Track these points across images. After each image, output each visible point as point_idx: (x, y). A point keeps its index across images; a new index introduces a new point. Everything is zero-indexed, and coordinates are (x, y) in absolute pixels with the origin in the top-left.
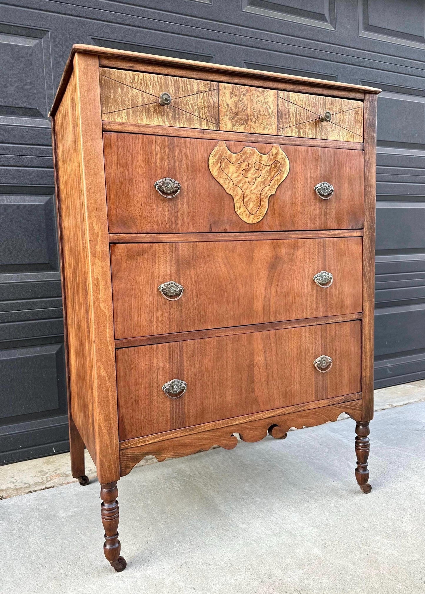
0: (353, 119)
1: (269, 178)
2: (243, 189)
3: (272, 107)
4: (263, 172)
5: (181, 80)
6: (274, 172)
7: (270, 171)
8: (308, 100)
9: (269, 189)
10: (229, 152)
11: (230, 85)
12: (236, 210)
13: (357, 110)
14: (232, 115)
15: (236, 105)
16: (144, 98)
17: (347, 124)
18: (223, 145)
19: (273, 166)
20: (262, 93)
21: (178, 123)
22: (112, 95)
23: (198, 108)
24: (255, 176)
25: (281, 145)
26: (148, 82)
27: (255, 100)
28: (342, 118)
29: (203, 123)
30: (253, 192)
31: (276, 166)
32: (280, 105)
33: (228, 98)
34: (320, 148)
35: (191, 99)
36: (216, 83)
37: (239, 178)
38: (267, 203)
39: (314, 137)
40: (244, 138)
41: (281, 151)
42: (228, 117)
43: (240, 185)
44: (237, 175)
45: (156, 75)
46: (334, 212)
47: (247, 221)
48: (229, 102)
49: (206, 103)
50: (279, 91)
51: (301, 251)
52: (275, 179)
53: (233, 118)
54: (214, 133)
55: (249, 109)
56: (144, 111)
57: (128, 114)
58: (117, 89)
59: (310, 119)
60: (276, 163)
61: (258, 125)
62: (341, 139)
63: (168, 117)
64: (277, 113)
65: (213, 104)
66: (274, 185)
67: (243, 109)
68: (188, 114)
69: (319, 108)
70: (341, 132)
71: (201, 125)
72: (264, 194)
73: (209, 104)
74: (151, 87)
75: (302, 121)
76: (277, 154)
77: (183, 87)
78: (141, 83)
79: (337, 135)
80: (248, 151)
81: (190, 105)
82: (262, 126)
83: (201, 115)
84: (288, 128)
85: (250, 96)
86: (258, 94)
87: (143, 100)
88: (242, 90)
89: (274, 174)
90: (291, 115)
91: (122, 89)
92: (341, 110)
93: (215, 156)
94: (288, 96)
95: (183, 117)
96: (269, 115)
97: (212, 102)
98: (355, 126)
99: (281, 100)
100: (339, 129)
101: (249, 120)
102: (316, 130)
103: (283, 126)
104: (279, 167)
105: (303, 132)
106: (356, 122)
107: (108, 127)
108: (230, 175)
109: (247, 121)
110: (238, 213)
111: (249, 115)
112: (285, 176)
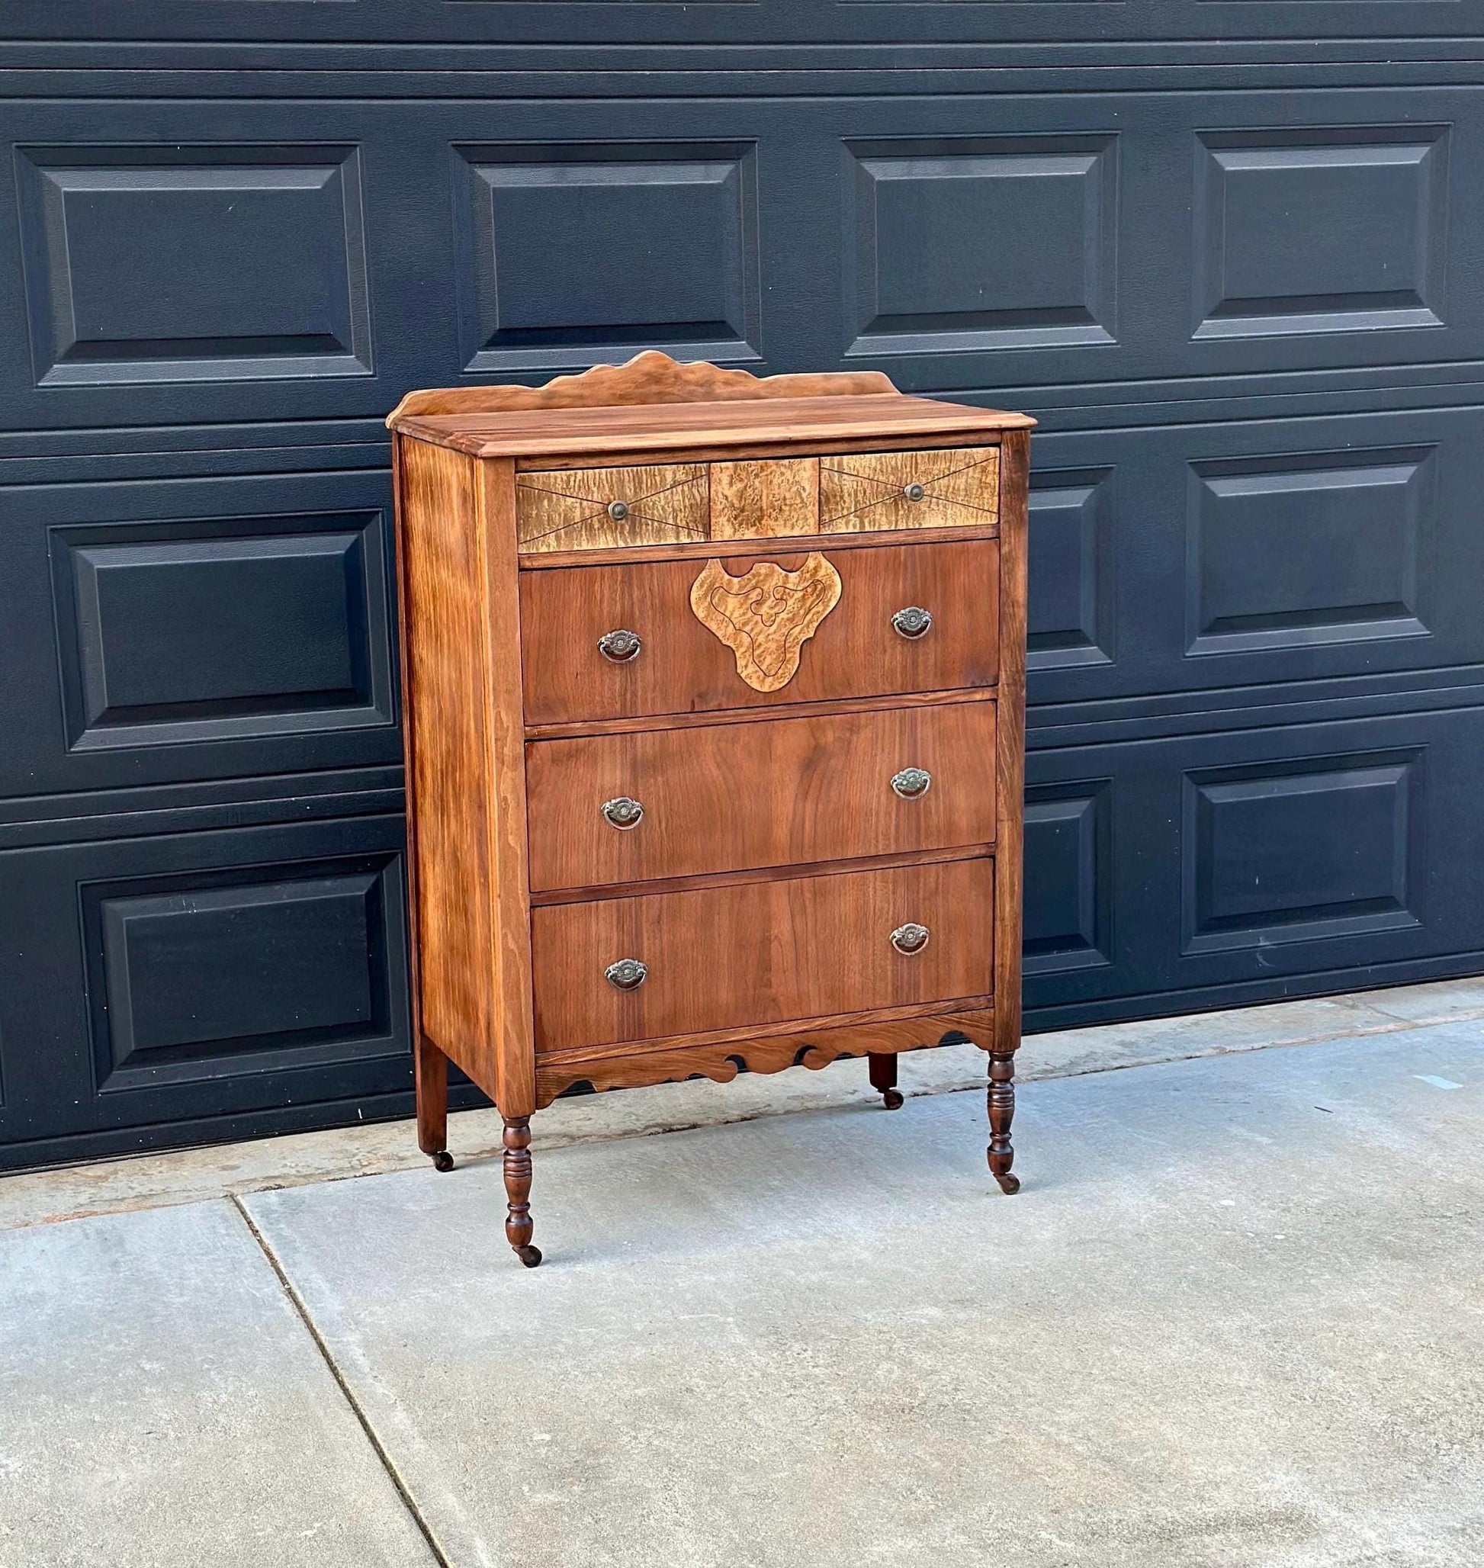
0: (976, 482)
1: (802, 612)
2: (752, 635)
3: (807, 488)
4: (790, 602)
5: (646, 470)
6: (811, 600)
7: (804, 599)
8: (881, 463)
9: (801, 629)
10: (727, 577)
11: (731, 464)
12: (739, 671)
13: (984, 464)
14: (734, 512)
15: (741, 495)
16: (584, 509)
17: (962, 493)
18: (713, 568)
19: (809, 590)
20: (790, 467)
21: (638, 540)
22: (534, 513)
23: (674, 510)
24: (776, 610)
25: (826, 553)
26: (590, 482)
27: (775, 482)
28: (952, 485)
29: (682, 534)
30: (770, 637)
31: (814, 590)
32: (823, 483)
33: (726, 487)
34: (902, 547)
35: (662, 498)
36: (705, 465)
37: (743, 617)
38: (797, 655)
39: (893, 528)
40: (755, 549)
41: (825, 562)
42: (726, 518)
43: (747, 628)
44: (741, 611)
45: (604, 470)
46: (931, 662)
47: (758, 689)
48: (727, 492)
50: (823, 458)
51: (864, 734)
52: (813, 612)
53: (735, 519)
54: (700, 548)
55: (764, 497)
56: (584, 530)
57: (558, 538)
58: (542, 501)
59: (884, 497)
60: (815, 584)
61: (782, 523)
62: (950, 523)
64: (817, 496)
65: (699, 500)
66: (810, 622)
67: (753, 500)
68: (656, 524)
69: (902, 474)
70: (949, 511)
72: (791, 639)
73: (693, 501)
74: (595, 489)
75: (868, 503)
76: (816, 570)
77: (649, 481)
78: (579, 487)
79: (940, 517)
80: (763, 571)
81: (660, 508)
82: (789, 524)
83: (678, 521)
84: (840, 520)
85: (767, 475)
86: (783, 470)
87: (582, 513)
88: (753, 468)
89: (812, 604)
90: (846, 495)
91: (550, 500)
92: (949, 469)
93: (702, 585)
94: (840, 464)
95: (647, 530)
96: (802, 501)
97: (697, 497)
98: (982, 495)
99: (825, 473)
100: (945, 507)
101: (766, 517)
102: (897, 515)
103: (830, 517)
104: (820, 591)
105: (870, 523)
106: (981, 488)
107: (527, 564)
108: (728, 614)
109: (760, 519)
110: (742, 675)
111: (765, 508)
112: (833, 604)
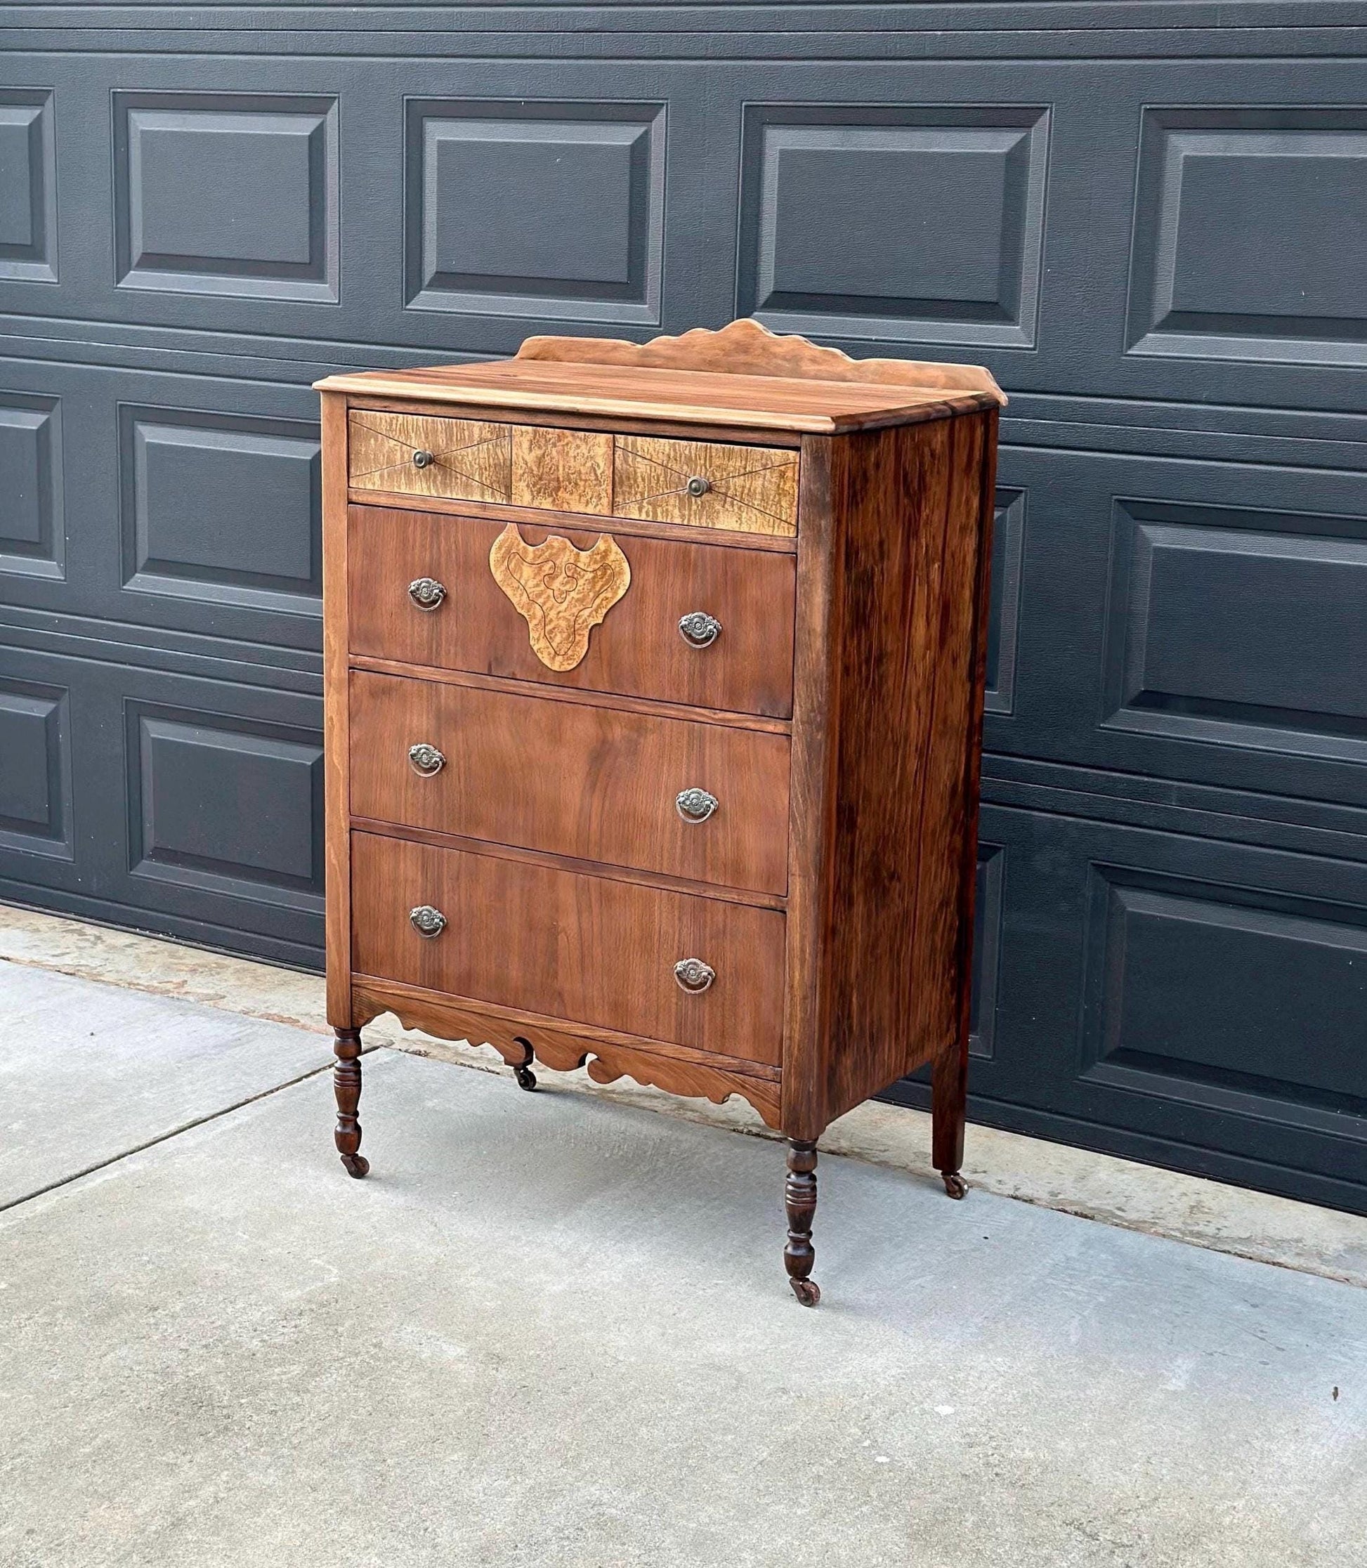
0: (774, 488)
1: (591, 595)
2: (544, 608)
3: (602, 465)
4: (581, 582)
5: (456, 423)
6: (601, 583)
7: (593, 581)
8: (675, 450)
9: (591, 613)
10: (523, 544)
11: (530, 428)
12: (532, 643)
13: (782, 468)
14: (534, 479)
15: (540, 460)
16: (403, 453)
17: (758, 497)
18: (511, 532)
19: (599, 573)
20: (585, 440)
21: (449, 492)
22: (363, 449)
23: (481, 468)
24: (567, 587)
25: (616, 537)
26: (410, 427)
27: (571, 454)
28: (748, 486)
29: (486, 492)
30: (561, 615)
31: (604, 574)
32: (618, 462)
33: (526, 451)
34: (694, 545)
35: (470, 453)
36: (508, 426)
37: (537, 589)
38: (586, 639)
39: (685, 523)
40: (551, 521)
41: (615, 548)
42: (526, 483)
43: (540, 601)
44: (535, 582)
45: (421, 417)
46: (720, 677)
47: (549, 666)
48: (527, 458)
49: (491, 460)
50: (617, 436)
51: (651, 738)
52: (602, 596)
53: (534, 486)
54: (501, 510)
55: (561, 468)
56: (403, 473)
57: (382, 478)
58: (370, 440)
60: (605, 568)
61: (577, 497)
62: (745, 528)
63: (434, 482)
64: (611, 475)
65: (502, 460)
66: (599, 607)
67: (551, 469)
68: (464, 478)
69: (696, 465)
70: (744, 515)
71: (483, 495)
72: (580, 621)
73: (497, 461)
74: (413, 435)
75: (662, 491)
76: (606, 554)
77: (459, 434)
78: (400, 430)
79: (735, 519)
80: (556, 544)
81: (468, 463)
82: (583, 500)
83: (484, 480)
84: (631, 505)
85: (563, 446)
86: (578, 442)
87: (402, 457)
88: (550, 436)
89: (601, 588)
90: (640, 479)
91: (376, 440)
92: (745, 468)
93: (500, 548)
94: (635, 445)
95: (457, 483)
96: (597, 479)
97: (501, 457)
98: (779, 501)
99: (619, 452)
100: (740, 508)
101: (562, 490)
102: (690, 509)
103: (624, 499)
104: (610, 576)
105: (662, 513)
106: (779, 494)
107: (355, 498)
108: (523, 582)
109: (557, 490)
110: (535, 648)
111: (561, 479)
112: (621, 593)
